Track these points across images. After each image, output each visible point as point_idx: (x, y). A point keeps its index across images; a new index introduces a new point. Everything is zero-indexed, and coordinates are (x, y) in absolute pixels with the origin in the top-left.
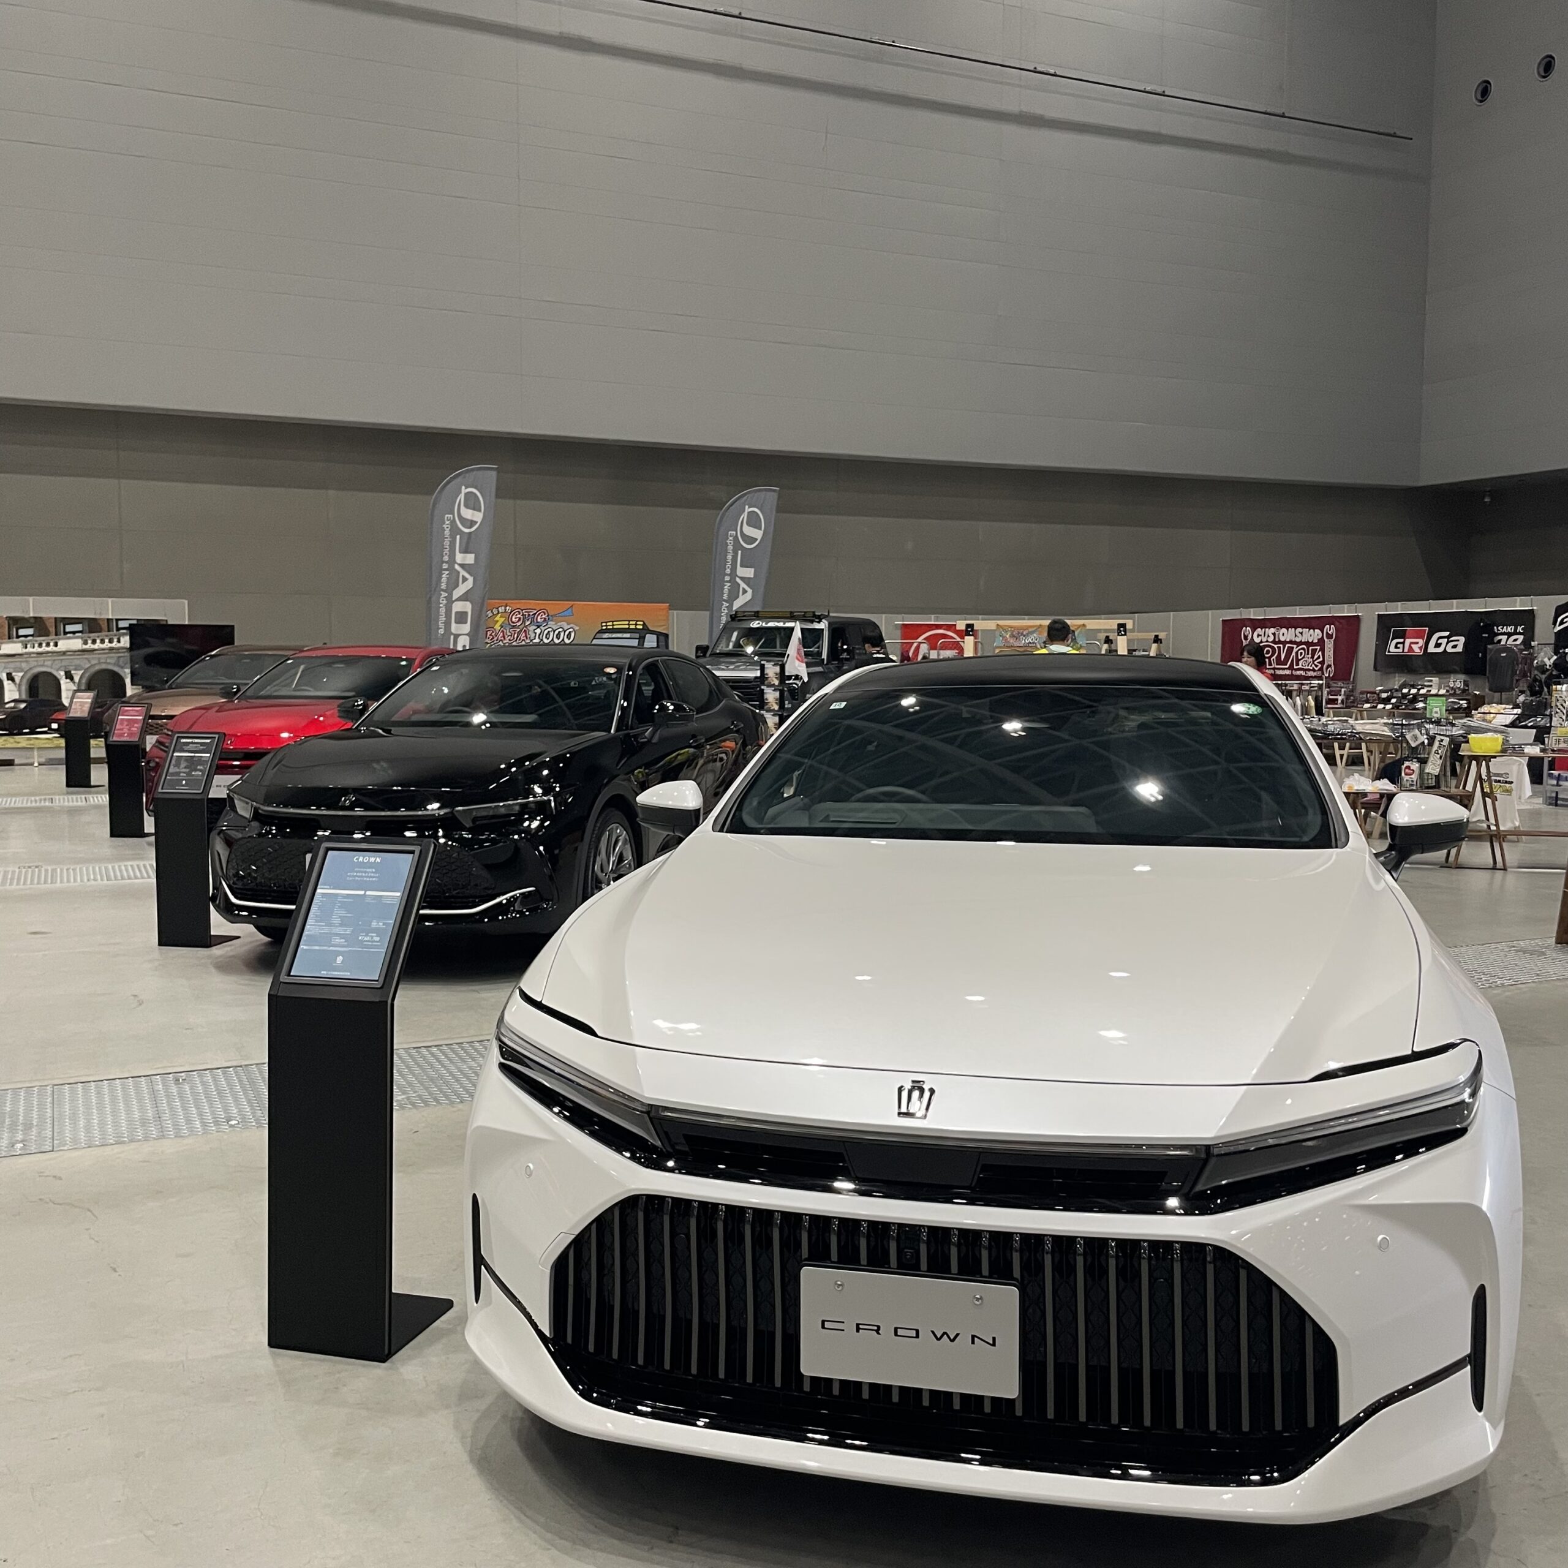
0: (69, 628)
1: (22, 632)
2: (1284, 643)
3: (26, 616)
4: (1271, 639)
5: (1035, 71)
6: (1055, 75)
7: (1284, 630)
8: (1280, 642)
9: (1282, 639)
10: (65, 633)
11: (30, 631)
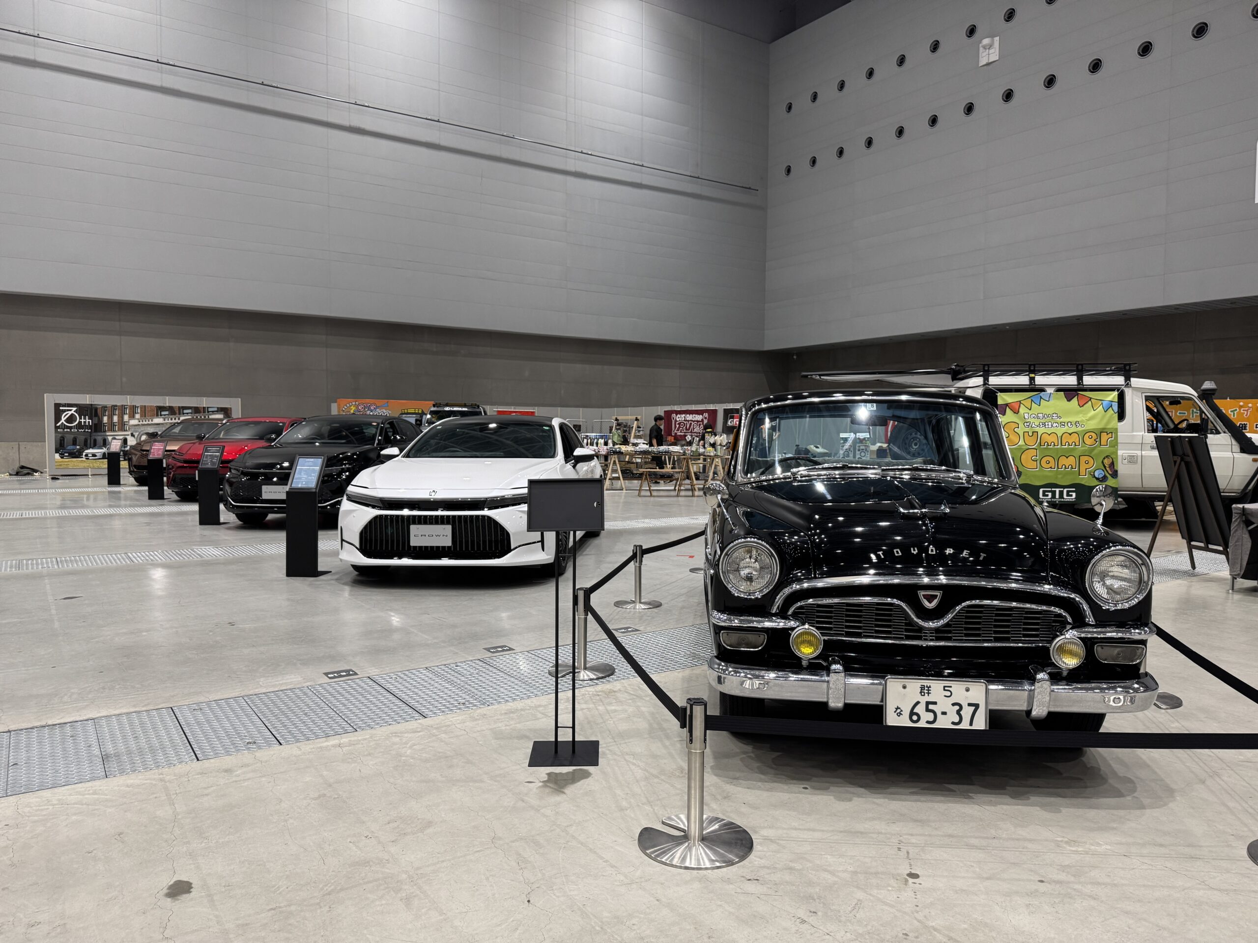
0: (185, 411)
1: (163, 413)
2: (688, 421)
3: (165, 405)
4: (683, 419)
5: (582, 152)
6: (591, 155)
7: (688, 415)
8: (687, 421)
9: (688, 419)
10: (183, 414)
11: (167, 413)
